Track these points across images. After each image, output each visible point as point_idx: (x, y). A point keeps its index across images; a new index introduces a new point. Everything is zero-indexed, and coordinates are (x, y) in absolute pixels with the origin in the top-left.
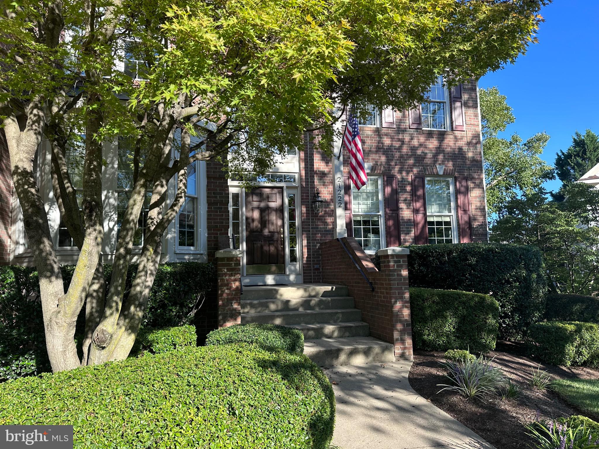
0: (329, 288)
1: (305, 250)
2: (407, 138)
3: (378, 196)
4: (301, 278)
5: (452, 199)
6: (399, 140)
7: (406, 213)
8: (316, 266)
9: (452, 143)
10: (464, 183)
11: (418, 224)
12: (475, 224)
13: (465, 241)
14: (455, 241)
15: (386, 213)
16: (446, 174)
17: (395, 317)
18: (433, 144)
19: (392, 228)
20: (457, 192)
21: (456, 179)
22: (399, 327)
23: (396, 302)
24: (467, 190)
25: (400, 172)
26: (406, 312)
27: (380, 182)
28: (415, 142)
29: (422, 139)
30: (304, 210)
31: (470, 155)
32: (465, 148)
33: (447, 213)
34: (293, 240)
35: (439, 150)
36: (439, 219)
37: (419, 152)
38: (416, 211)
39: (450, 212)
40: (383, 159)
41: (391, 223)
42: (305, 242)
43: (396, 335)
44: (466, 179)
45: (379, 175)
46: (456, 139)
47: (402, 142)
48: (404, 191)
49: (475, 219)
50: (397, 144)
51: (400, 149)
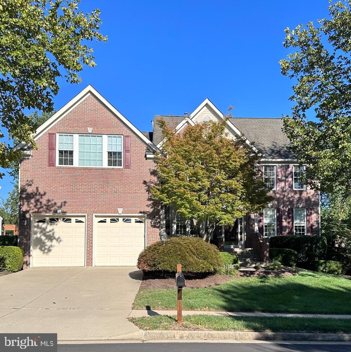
0: (250, 249)
1: (245, 237)
2: (286, 194)
3: (274, 216)
4: (244, 246)
5: (305, 218)
6: (282, 195)
7: (285, 224)
8: (249, 242)
9: (305, 196)
10: (310, 211)
11: (290, 227)
12: (314, 227)
13: (309, 234)
14: (306, 234)
15: (277, 223)
16: (302, 207)
17: (265, 256)
18: (297, 196)
19: (279, 229)
20: (307, 215)
21: (307, 209)
22: (265, 258)
23: (265, 251)
24: (311, 214)
25: (283, 207)
26: (267, 255)
27: (275, 211)
28: (290, 196)
29: (293, 194)
30: (245, 222)
31: (313, 200)
32: (311, 197)
33: (303, 223)
34: (241, 233)
35: (300, 199)
36: (300, 225)
37: (291, 199)
38: (289, 223)
39: (304, 222)
40: (276, 202)
41: (278, 227)
42: (245, 234)
43: (265, 260)
44: (311, 210)
45: (275, 208)
46: (307, 193)
47: (284, 196)
48: (284, 214)
49: (314, 226)
50: (282, 197)
51: (283, 198)
